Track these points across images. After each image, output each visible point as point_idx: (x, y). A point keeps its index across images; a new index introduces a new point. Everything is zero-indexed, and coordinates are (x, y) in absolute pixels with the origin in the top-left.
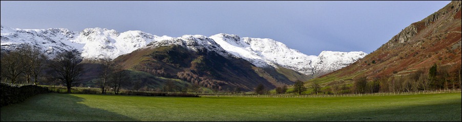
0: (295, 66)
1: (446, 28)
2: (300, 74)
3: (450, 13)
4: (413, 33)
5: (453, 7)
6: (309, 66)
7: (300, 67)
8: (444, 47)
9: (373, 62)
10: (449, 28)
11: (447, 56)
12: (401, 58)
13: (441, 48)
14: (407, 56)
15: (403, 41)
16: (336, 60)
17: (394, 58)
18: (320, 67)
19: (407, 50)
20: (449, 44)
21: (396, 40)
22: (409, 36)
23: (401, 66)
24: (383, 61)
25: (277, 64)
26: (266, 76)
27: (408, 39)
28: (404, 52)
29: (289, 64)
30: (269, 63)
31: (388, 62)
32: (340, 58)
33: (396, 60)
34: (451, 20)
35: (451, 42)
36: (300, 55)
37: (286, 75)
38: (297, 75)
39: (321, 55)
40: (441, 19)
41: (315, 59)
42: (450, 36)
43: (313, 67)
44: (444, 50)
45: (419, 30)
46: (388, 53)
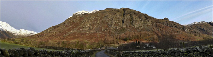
0: (12, 32)
1: (63, 29)
2: (13, 35)
3: (64, 25)
4: (52, 29)
5: (65, 23)
6: (16, 33)
7: (13, 33)
8: (62, 35)
9: (40, 36)
10: (63, 30)
11: (63, 38)
12: (49, 36)
13: (61, 35)
14: (51, 36)
15: (49, 31)
16: (25, 32)
17: (47, 36)
18: (19, 34)
19: (50, 34)
20: (63, 34)
21: (47, 31)
22: (51, 30)
23: (49, 39)
24: (43, 36)
25: (7, 31)
26: (3, 34)
27: (51, 31)
28: (50, 35)
29: (10, 31)
30: (4, 30)
31: (44, 37)
32: (26, 32)
33: (47, 37)
34: (64, 27)
35: (64, 34)
36: (14, 29)
37: (9, 34)
38: (12, 35)
39: (20, 30)
40: (61, 26)
41: (18, 31)
42: (64, 32)
43: (17, 33)
44: (62, 36)
45: (54, 29)
46: (44, 34)
